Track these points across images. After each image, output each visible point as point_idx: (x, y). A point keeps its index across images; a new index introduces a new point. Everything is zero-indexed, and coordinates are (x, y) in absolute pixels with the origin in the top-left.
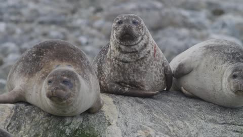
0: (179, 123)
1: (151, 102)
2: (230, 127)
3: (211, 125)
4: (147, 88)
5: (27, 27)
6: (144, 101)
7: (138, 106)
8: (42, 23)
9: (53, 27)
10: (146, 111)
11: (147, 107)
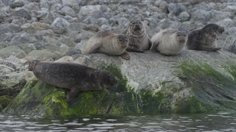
0: (151, 62)
1: (141, 54)
2: (171, 63)
3: (163, 62)
4: (141, 48)
5: (114, 6)
6: (138, 54)
7: (135, 56)
8: (122, 3)
9: (130, 6)
10: (138, 58)
11: (138, 56)
